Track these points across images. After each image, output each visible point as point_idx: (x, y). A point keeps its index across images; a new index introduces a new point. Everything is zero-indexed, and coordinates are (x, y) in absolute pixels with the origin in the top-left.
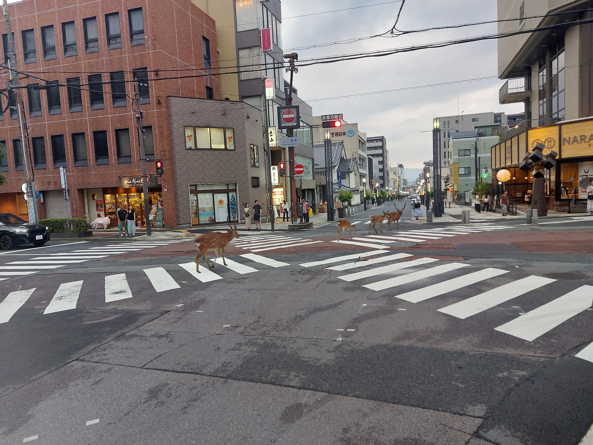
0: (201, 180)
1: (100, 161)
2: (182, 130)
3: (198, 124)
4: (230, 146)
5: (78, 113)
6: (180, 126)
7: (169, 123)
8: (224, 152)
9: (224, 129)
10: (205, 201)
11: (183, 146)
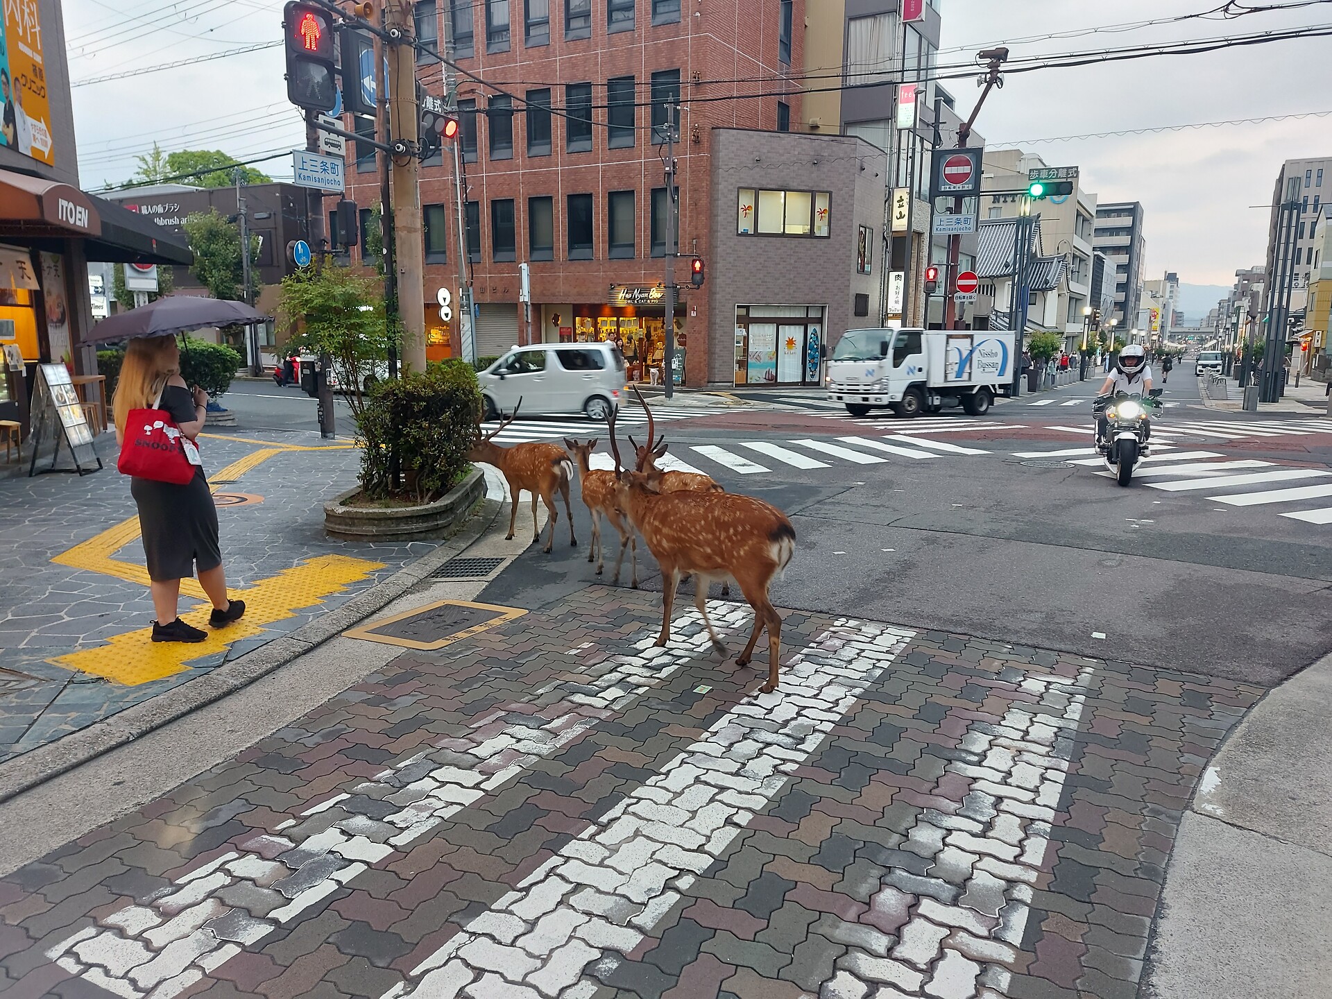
0: (759, 297)
1: (577, 253)
2: (733, 197)
3: (764, 184)
4: (822, 229)
5: (543, 158)
6: (731, 187)
7: (712, 181)
8: (807, 242)
9: (813, 194)
10: (761, 338)
11: (733, 228)
